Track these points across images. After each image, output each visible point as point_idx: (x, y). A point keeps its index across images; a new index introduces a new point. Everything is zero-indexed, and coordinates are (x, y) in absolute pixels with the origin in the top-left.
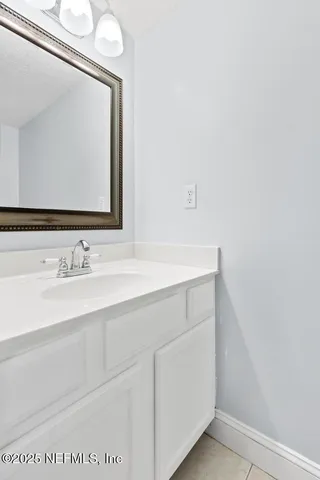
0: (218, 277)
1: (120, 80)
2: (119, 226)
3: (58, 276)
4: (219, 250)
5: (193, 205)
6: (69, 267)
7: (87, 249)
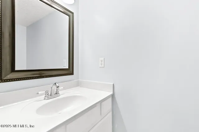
0: (113, 96)
1: (73, 13)
2: (72, 74)
3: (45, 99)
4: (113, 85)
5: (103, 66)
6: (50, 94)
7: (58, 87)
